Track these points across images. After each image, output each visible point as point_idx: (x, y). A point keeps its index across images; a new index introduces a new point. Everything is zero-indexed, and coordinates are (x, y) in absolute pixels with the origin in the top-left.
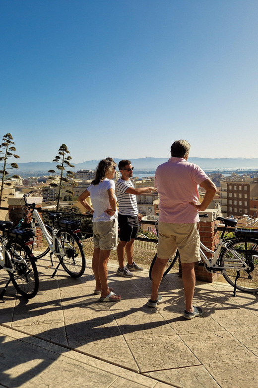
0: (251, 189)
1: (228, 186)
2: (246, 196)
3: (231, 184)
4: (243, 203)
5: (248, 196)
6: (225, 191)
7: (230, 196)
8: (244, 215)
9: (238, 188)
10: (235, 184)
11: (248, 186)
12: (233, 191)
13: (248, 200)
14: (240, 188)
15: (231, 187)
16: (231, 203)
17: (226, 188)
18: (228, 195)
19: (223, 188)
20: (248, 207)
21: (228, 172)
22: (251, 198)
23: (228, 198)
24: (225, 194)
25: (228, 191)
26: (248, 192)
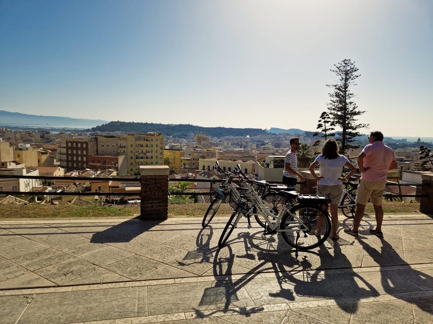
0: (89, 147)
1: (67, 143)
2: (85, 153)
3: (70, 142)
4: (82, 159)
5: (87, 152)
6: (64, 147)
7: (70, 152)
8: (87, 169)
9: (77, 145)
10: (74, 142)
11: (87, 143)
12: (72, 148)
13: (87, 156)
14: (79, 145)
15: (70, 145)
16: (70, 158)
17: (65, 145)
18: (67, 151)
19: (62, 145)
20: (87, 162)
21: (55, 129)
22: (89, 154)
23: (67, 154)
24: (64, 150)
25: (67, 148)
26: (87, 149)
